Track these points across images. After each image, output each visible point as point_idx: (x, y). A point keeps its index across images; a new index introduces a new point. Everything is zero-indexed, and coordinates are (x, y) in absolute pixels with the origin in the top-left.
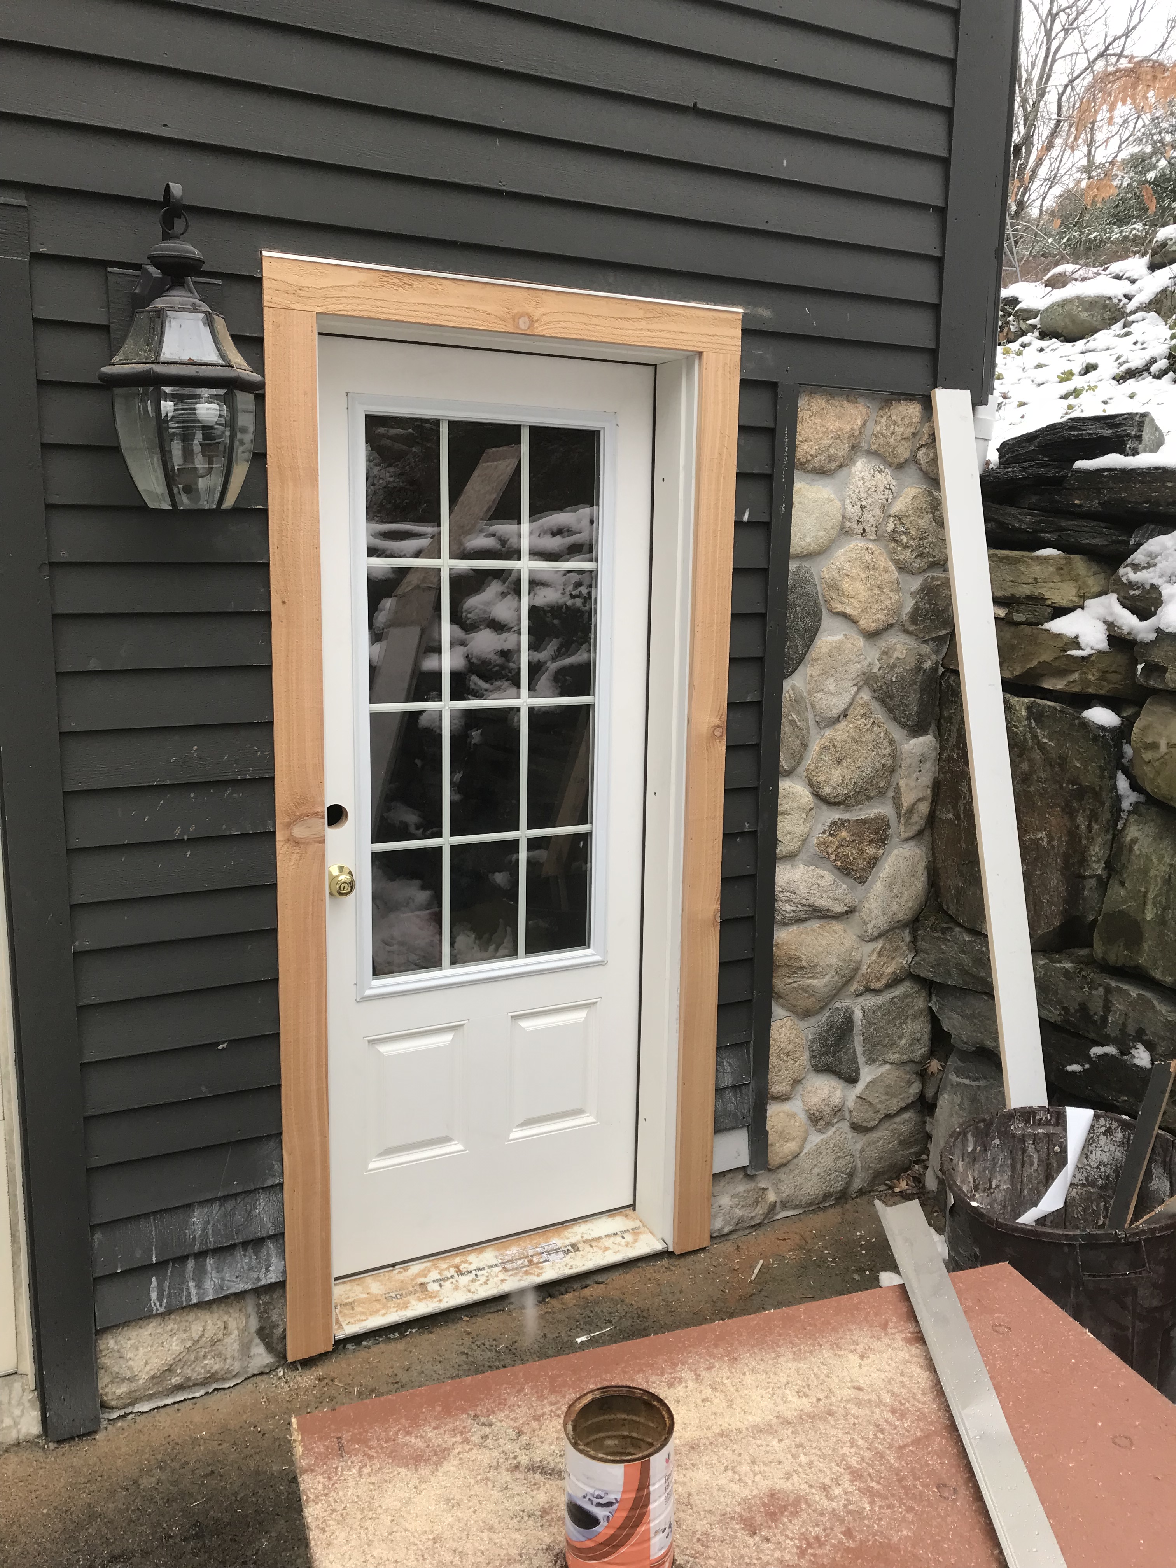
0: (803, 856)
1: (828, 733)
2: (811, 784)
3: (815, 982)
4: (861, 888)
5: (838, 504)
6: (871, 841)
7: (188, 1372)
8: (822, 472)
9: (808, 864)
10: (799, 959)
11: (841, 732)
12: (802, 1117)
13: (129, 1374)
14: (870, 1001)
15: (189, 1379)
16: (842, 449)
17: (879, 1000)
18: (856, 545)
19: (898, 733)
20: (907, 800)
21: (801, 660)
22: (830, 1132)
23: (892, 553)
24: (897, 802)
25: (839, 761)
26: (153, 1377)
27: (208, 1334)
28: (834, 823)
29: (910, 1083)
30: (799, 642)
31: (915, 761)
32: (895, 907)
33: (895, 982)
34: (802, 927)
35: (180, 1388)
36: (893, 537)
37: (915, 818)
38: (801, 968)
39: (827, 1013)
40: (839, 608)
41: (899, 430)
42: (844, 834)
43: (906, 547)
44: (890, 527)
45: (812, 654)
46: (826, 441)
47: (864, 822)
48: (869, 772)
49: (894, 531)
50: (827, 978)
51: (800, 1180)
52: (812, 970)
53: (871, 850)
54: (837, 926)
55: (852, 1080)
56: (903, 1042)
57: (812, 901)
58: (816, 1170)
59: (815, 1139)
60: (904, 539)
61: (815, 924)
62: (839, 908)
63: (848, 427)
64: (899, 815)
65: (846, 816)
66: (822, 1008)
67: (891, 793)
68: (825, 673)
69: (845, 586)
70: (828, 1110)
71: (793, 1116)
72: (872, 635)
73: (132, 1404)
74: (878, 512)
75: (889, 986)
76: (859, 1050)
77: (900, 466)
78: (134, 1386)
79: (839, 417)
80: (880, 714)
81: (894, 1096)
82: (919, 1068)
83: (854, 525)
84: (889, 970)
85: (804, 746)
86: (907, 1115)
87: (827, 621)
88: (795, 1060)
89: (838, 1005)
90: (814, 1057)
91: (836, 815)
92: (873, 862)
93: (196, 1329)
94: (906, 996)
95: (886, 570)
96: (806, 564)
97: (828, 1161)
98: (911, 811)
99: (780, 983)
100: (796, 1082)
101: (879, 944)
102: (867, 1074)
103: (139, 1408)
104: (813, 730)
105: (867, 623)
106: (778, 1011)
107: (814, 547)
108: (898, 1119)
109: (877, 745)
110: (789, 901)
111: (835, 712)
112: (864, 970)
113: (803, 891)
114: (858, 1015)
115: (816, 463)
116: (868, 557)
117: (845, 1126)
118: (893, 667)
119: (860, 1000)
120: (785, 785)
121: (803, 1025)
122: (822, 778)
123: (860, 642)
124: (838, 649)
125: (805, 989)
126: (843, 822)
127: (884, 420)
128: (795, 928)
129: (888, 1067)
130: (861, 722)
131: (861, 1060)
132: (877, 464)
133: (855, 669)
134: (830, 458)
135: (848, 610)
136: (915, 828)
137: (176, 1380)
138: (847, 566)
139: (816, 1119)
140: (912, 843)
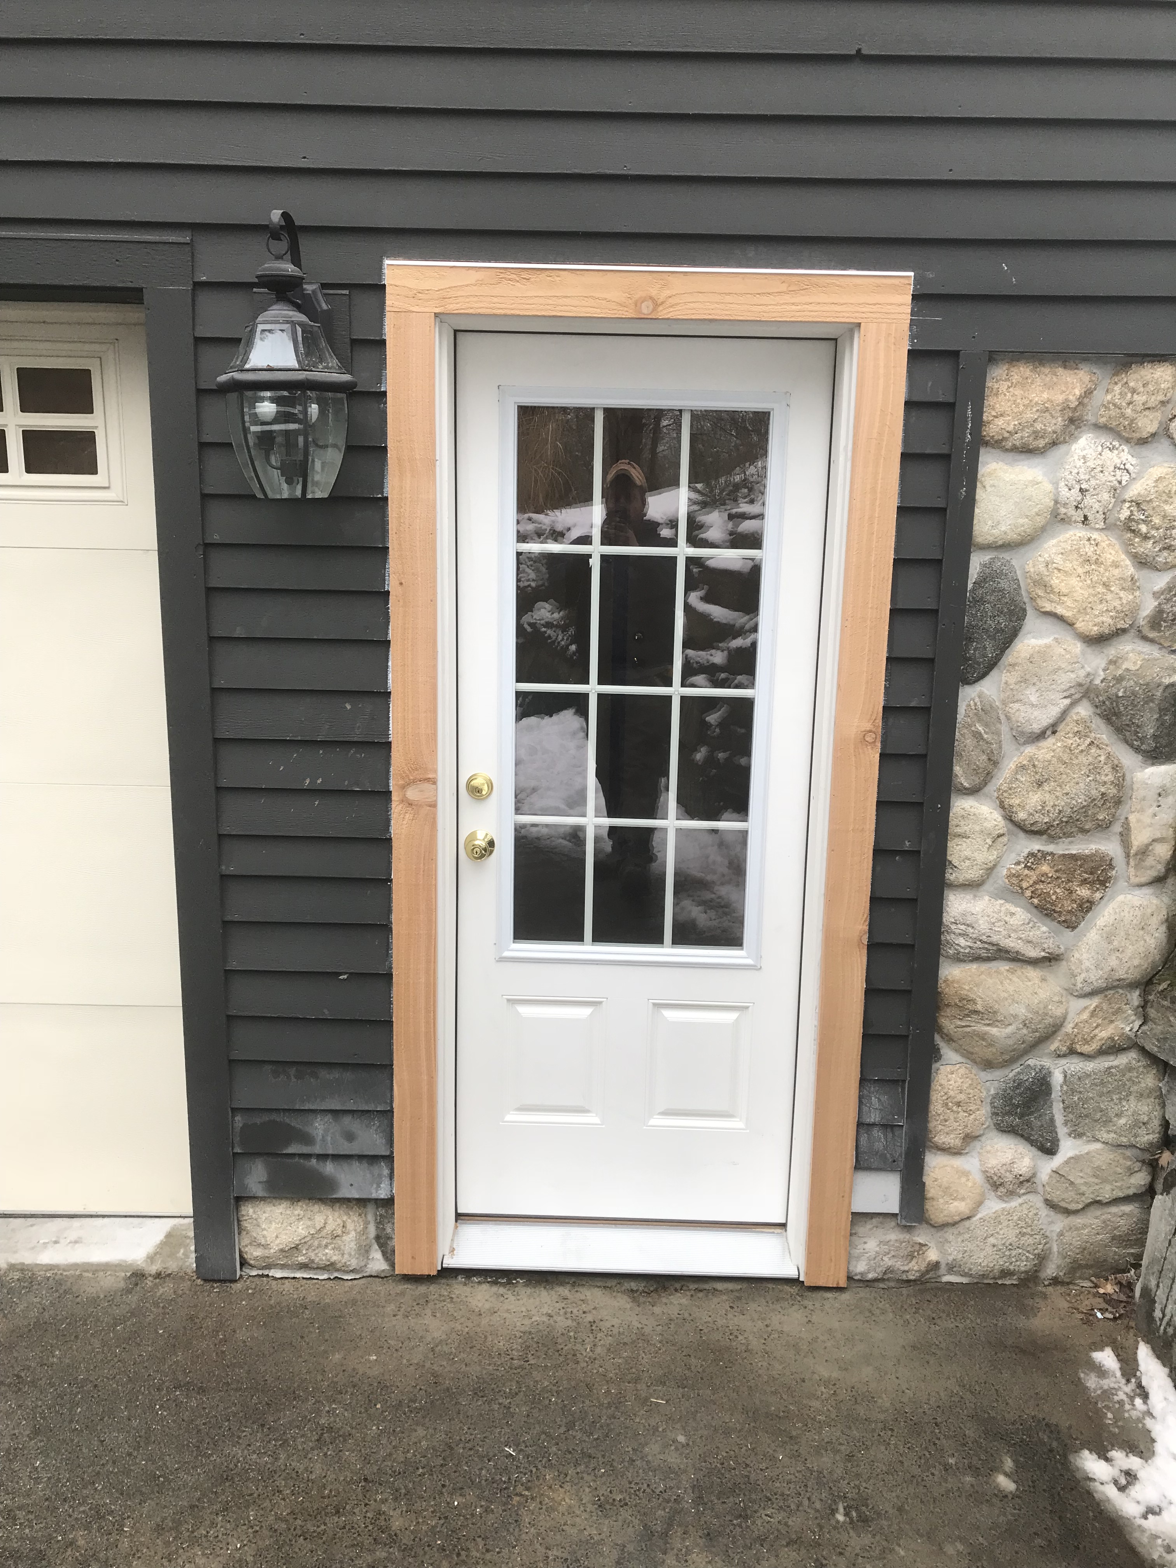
0: (987, 887)
1: (1029, 750)
2: (1002, 806)
3: (994, 1031)
4: (1068, 933)
5: (1049, 487)
6: (1084, 882)
7: (312, 1255)
8: (1026, 451)
9: (996, 896)
10: (973, 1001)
11: (1045, 750)
12: (978, 1178)
13: (263, 1242)
14: (1075, 1065)
15: (313, 1261)
16: (1055, 424)
17: (1090, 1066)
18: (1075, 534)
19: (1128, 758)
20: (1139, 839)
21: (992, 665)
22: (1015, 1203)
23: (1127, 546)
24: (1125, 838)
25: (1040, 784)
26: (282, 1250)
27: (329, 1228)
28: (1032, 854)
29: (1131, 1172)
30: (989, 645)
31: (1152, 794)
32: (1113, 962)
33: (1112, 1049)
34: (984, 966)
35: (304, 1266)
36: (1129, 526)
37: (1150, 861)
38: (976, 1012)
39: (1017, 1069)
40: (1048, 607)
41: (1139, 399)
42: (1045, 868)
43: (1146, 538)
44: (1125, 514)
45: (1011, 656)
46: (1029, 415)
47: (1074, 857)
48: (1082, 800)
49: (1129, 519)
50: (1009, 1030)
51: (970, 1246)
52: (990, 1015)
53: (1084, 892)
54: (1032, 973)
55: (1049, 1149)
56: (1122, 1121)
57: (995, 939)
58: (992, 1240)
59: (993, 1206)
60: (1144, 528)
61: (1003, 967)
62: (1033, 953)
63: (1060, 398)
64: (1128, 856)
65: (1050, 848)
66: (1012, 1061)
67: (1117, 828)
68: (1024, 680)
69: (1055, 581)
70: (1009, 1177)
71: (966, 1174)
72: (1098, 641)
73: (269, 1267)
74: (1105, 496)
75: (1102, 1052)
76: (1059, 1119)
77: (1143, 442)
78: (266, 1253)
79: (1048, 387)
80: (1103, 734)
81: (1105, 1181)
82: (1147, 1156)
83: (1071, 512)
84: (1104, 1034)
85: (994, 762)
86: (1127, 1208)
87: (1031, 622)
88: (970, 1113)
89: (1031, 1062)
90: (995, 1114)
91: (1036, 845)
92: (1087, 907)
93: (319, 1220)
94: (1130, 1069)
95: (1116, 565)
96: (1006, 556)
97: (1010, 1234)
98: (1144, 852)
99: (949, 1023)
100: (969, 1138)
101: (1094, 1002)
102: (1069, 1148)
103: (272, 1273)
104: (1008, 746)
105: (1088, 625)
106: (949, 1054)
107: (1013, 536)
108: (1114, 1209)
109: (1095, 769)
110: (964, 935)
111: (1036, 727)
112: (1068, 1028)
113: (983, 925)
114: (1057, 1078)
115: (1016, 440)
116: (1089, 550)
117: (1037, 1201)
118: (1119, 679)
119: (1063, 1061)
120: (961, 806)
121: (985, 1075)
122: (1015, 801)
123: (1078, 647)
124: (1043, 654)
125: (983, 1037)
126: (1044, 855)
127: (1117, 389)
128: (974, 966)
129: (1098, 1146)
130: (1072, 741)
131: (1062, 1131)
132: (1106, 439)
133: (1066, 679)
134: (1036, 435)
135: (1060, 610)
136: (1152, 874)
137: (301, 1259)
138: (1058, 559)
139: (995, 1183)
140: (1147, 891)
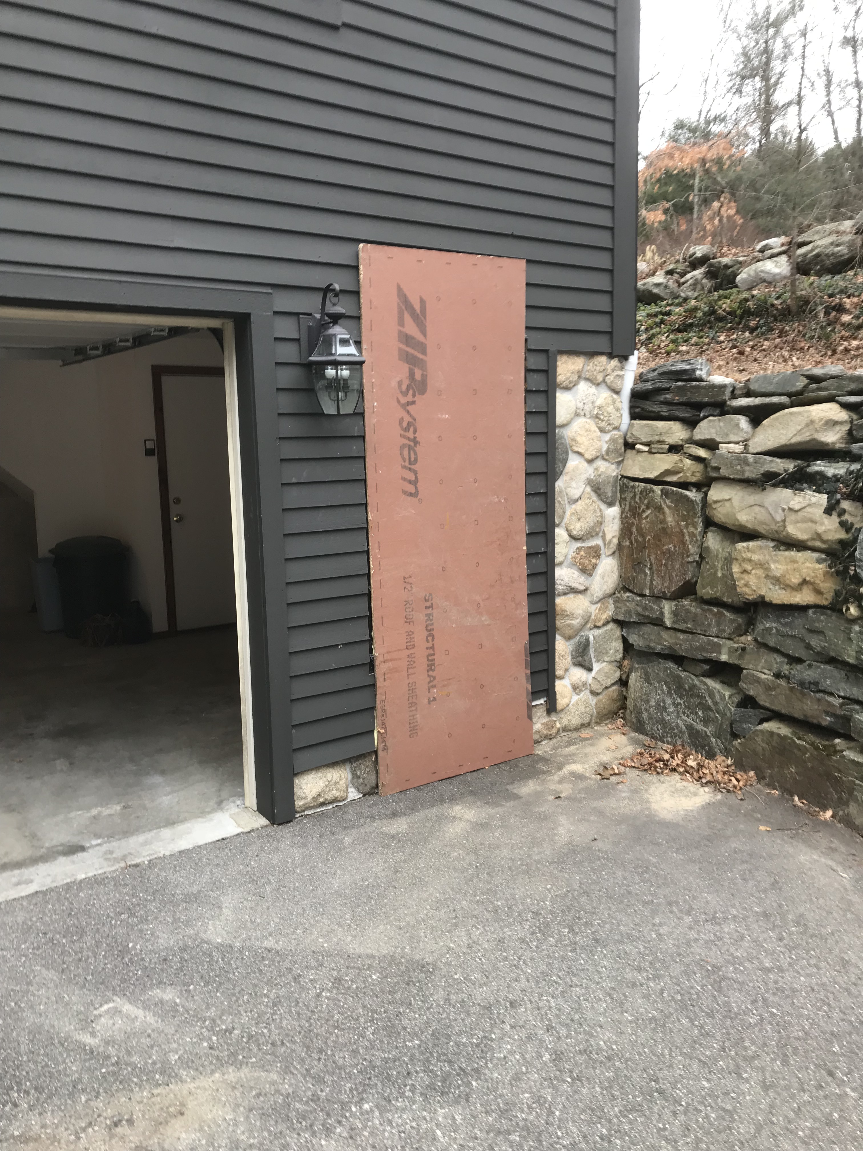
0: (565, 564)
1: (574, 506)
2: (567, 530)
3: (573, 622)
4: (590, 579)
5: (574, 402)
6: (594, 557)
7: (327, 797)
8: (567, 389)
9: (568, 567)
10: (566, 611)
11: (579, 506)
12: (570, 687)
13: (304, 796)
14: (596, 632)
16: (575, 378)
17: (600, 631)
18: (581, 420)
19: (603, 506)
20: (608, 537)
21: (561, 473)
22: (582, 694)
23: (596, 424)
24: (604, 538)
25: (579, 519)
26: (313, 798)
27: (334, 779)
28: (578, 548)
29: (615, 671)
30: (560, 465)
31: (611, 519)
32: (605, 587)
33: (606, 623)
34: (566, 597)
35: (323, 804)
36: (597, 417)
37: (612, 545)
38: (567, 615)
39: (578, 638)
40: (576, 449)
41: (598, 368)
42: (582, 553)
43: (603, 421)
44: (595, 412)
45: (566, 470)
46: (569, 375)
47: (590, 548)
48: (592, 524)
49: (597, 414)
50: (578, 620)
51: (570, 717)
52: (572, 616)
53: (594, 561)
54: (581, 596)
55: (590, 670)
56: (611, 651)
57: (570, 584)
58: (577, 713)
59: (575, 698)
60: (602, 417)
61: (571, 596)
62: (582, 588)
63: (577, 368)
64: (605, 544)
65: (583, 545)
66: (576, 635)
67: (601, 534)
68: (571, 479)
69: (578, 439)
70: (581, 684)
71: (565, 686)
72: (590, 461)
73: (304, 811)
74: (590, 405)
75: (604, 625)
76: (592, 655)
77: (598, 385)
78: (306, 801)
79: (573, 364)
80: (595, 498)
81: (608, 677)
82: (618, 664)
83: (581, 412)
84: (604, 617)
85: (564, 513)
86: (614, 688)
87: (571, 456)
88: (565, 659)
89: (583, 634)
90: (573, 658)
91: (578, 544)
92: (595, 566)
93: (329, 776)
94: (612, 630)
95: (595, 432)
96: (562, 430)
97: (582, 708)
98: (610, 542)
99: (558, 623)
100: (567, 670)
101: (599, 605)
102: (596, 667)
103: (306, 813)
104: (567, 506)
105: (588, 456)
106: (558, 637)
107: (565, 422)
108: (611, 689)
109: (595, 511)
110: (560, 584)
111: (577, 497)
112: (593, 617)
113: (566, 580)
114: (591, 638)
115: (564, 384)
116: (587, 426)
117: (588, 692)
118: (600, 475)
119: (592, 631)
120: (557, 531)
121: (568, 643)
122: (572, 527)
123: (585, 464)
124: (576, 468)
125: (569, 625)
126: (582, 547)
127: (591, 364)
128: (563, 597)
129: (605, 663)
130: (587, 501)
131: (594, 660)
132: (588, 384)
133: (584, 477)
134: (570, 382)
135: (580, 450)
136: (612, 551)
137: (322, 800)
138: (579, 430)
139: (575, 688)
140: (611, 558)
